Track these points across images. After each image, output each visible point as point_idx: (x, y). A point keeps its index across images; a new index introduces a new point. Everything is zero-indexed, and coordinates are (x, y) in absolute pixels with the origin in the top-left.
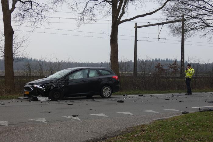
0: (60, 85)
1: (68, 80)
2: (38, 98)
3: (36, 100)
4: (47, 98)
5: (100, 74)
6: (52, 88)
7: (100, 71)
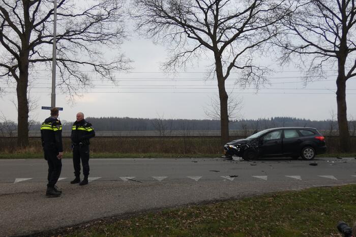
0: (255, 145)
1: (263, 140)
2: (233, 157)
3: (231, 159)
4: (241, 158)
5: (300, 134)
6: (246, 148)
7: (300, 131)
